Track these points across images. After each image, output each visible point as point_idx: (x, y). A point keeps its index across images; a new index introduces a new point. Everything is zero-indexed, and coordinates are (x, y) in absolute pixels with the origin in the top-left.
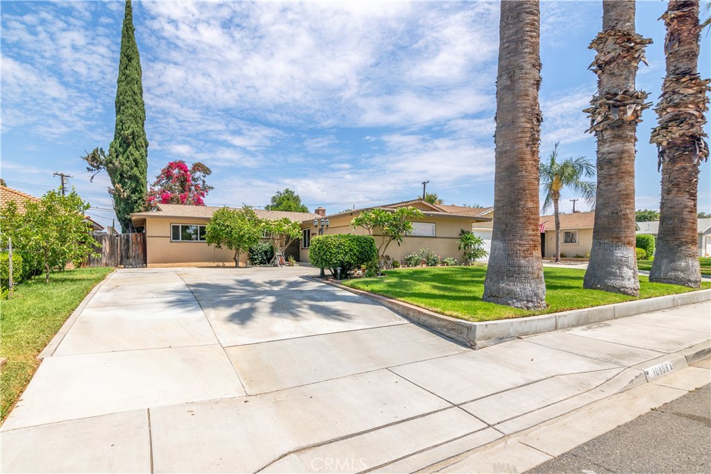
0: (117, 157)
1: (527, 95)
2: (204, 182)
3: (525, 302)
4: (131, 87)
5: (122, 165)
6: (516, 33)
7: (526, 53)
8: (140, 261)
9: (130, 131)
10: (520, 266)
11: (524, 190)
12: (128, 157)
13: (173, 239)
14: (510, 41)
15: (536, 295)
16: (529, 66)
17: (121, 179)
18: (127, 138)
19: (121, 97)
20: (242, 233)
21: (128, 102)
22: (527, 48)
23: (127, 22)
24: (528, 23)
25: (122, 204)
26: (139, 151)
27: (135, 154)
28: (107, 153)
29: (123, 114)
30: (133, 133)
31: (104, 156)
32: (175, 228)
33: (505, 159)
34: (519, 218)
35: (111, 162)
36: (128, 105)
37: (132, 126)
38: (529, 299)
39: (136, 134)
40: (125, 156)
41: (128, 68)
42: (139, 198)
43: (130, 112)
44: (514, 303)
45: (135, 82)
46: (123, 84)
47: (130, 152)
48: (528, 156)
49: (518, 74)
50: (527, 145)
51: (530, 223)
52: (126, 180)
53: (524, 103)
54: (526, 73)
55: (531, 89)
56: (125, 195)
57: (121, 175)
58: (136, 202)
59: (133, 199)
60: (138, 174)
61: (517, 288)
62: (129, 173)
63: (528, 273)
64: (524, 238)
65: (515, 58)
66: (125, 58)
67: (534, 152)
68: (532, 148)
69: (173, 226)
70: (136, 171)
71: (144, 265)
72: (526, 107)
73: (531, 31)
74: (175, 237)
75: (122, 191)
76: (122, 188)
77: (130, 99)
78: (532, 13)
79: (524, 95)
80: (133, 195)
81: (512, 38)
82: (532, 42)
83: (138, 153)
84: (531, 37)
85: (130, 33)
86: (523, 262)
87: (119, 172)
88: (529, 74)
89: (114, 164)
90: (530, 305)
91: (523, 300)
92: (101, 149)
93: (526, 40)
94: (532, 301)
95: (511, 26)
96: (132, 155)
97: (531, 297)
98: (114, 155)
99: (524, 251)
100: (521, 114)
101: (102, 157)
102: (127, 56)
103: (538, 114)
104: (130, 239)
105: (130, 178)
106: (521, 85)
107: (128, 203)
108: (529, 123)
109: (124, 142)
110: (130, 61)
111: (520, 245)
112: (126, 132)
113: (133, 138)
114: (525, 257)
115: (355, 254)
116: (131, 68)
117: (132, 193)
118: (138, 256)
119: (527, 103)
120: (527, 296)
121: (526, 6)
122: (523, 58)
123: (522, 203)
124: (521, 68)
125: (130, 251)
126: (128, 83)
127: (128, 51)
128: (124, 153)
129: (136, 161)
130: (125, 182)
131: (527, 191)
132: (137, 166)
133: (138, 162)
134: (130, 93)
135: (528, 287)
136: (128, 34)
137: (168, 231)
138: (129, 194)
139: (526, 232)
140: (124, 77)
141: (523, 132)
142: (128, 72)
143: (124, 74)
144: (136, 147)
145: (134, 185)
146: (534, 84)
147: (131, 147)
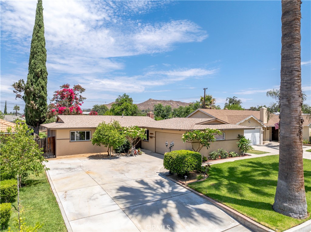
0: (32, 85)
1: (297, 111)
2: (80, 96)
3: (299, 215)
4: (41, 44)
5: (35, 90)
6: (291, 79)
7: (296, 90)
8: (52, 153)
9: (39, 70)
10: (295, 196)
11: (297, 158)
12: (38, 85)
13: (71, 140)
14: (287, 83)
15: (304, 211)
16: (297, 97)
17: (34, 98)
18: (38, 73)
19: (35, 49)
20: (115, 140)
21: (39, 52)
22: (296, 88)
23: (39, 5)
24: (296, 76)
25: (34, 113)
26: (44, 81)
27: (42, 83)
28: (25, 83)
29: (36, 59)
30: (41, 70)
31: (24, 84)
32: (73, 134)
33: (286, 140)
34: (294, 171)
35: (28, 88)
36: (39, 54)
37: (41, 66)
38: (301, 213)
39: (43, 70)
40: (36, 84)
41: (39, 32)
42: (44, 109)
43: (40, 58)
44: (293, 215)
45: (43, 40)
46: (36, 41)
47: (39, 82)
48: (298, 141)
49: (292, 100)
50: (297, 135)
51: (300, 174)
52: (37, 99)
53: (295, 114)
54: (296, 100)
55: (299, 108)
56: (36, 107)
57: (34, 95)
58: (42, 111)
59: (40, 110)
60: (44, 95)
61: (294, 207)
62: (39, 95)
63: (300, 199)
64: (297, 182)
65: (290, 92)
66: (38, 26)
67: (301, 138)
68: (300, 136)
69: (71, 132)
70: (42, 93)
71: (54, 156)
72: (297, 117)
73: (298, 80)
74: (73, 139)
75: (35, 105)
76: (35, 103)
77: (40, 50)
78: (298, 71)
79: (295, 111)
80: (41, 107)
81: (289, 82)
82: (298, 85)
83: (43, 82)
84: (298, 82)
85: (41, 12)
86: (297, 194)
87: (32, 94)
88: (297, 100)
89: (30, 89)
90: (301, 216)
91: (297, 214)
92: (23, 80)
93: (296, 84)
94: (302, 214)
95: (288, 76)
96: (40, 83)
97: (302, 212)
98: (30, 84)
99: (297, 188)
100: (294, 120)
101: (23, 85)
102: (39, 25)
103: (302, 120)
104: (47, 141)
105: (39, 97)
106: (294, 106)
107: (38, 112)
108: (298, 124)
109: (36, 76)
110: (40, 28)
111: (295, 185)
112: (38, 70)
113: (41, 73)
114: (298, 191)
115: (193, 166)
116: (41, 32)
117: (40, 106)
118: (51, 151)
119: (297, 115)
120: (299, 212)
121: (295, 68)
122: (294, 92)
123: (296, 164)
124: (294, 97)
125: (46, 148)
126: (39, 41)
127: (40, 22)
128: (36, 82)
129: (42, 87)
130: (36, 99)
131: (298, 158)
132: (43, 90)
133: (44, 87)
134: (40, 47)
135: (300, 207)
136: (40, 12)
137: (68, 136)
138: (38, 106)
139: (298, 178)
140: (36, 37)
141: (295, 129)
142: (39, 34)
143: (37, 36)
144: (43, 79)
145: (41, 101)
146: (300, 105)
147: (40, 79)
